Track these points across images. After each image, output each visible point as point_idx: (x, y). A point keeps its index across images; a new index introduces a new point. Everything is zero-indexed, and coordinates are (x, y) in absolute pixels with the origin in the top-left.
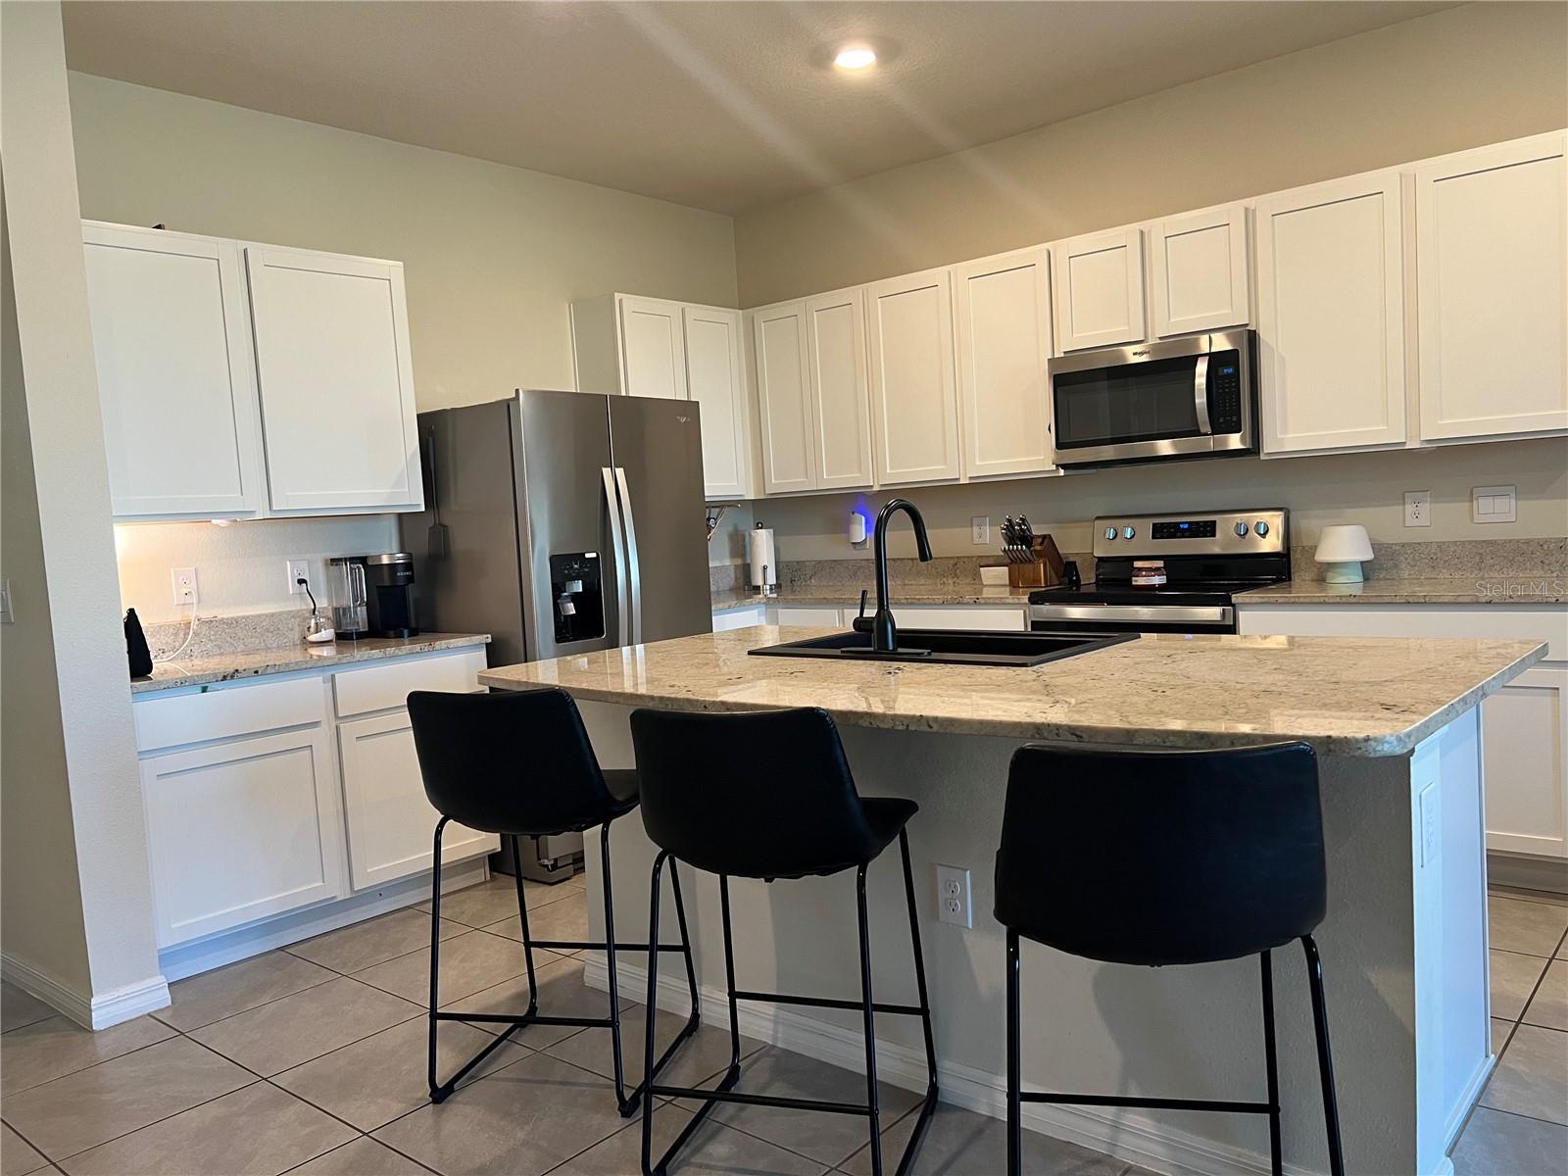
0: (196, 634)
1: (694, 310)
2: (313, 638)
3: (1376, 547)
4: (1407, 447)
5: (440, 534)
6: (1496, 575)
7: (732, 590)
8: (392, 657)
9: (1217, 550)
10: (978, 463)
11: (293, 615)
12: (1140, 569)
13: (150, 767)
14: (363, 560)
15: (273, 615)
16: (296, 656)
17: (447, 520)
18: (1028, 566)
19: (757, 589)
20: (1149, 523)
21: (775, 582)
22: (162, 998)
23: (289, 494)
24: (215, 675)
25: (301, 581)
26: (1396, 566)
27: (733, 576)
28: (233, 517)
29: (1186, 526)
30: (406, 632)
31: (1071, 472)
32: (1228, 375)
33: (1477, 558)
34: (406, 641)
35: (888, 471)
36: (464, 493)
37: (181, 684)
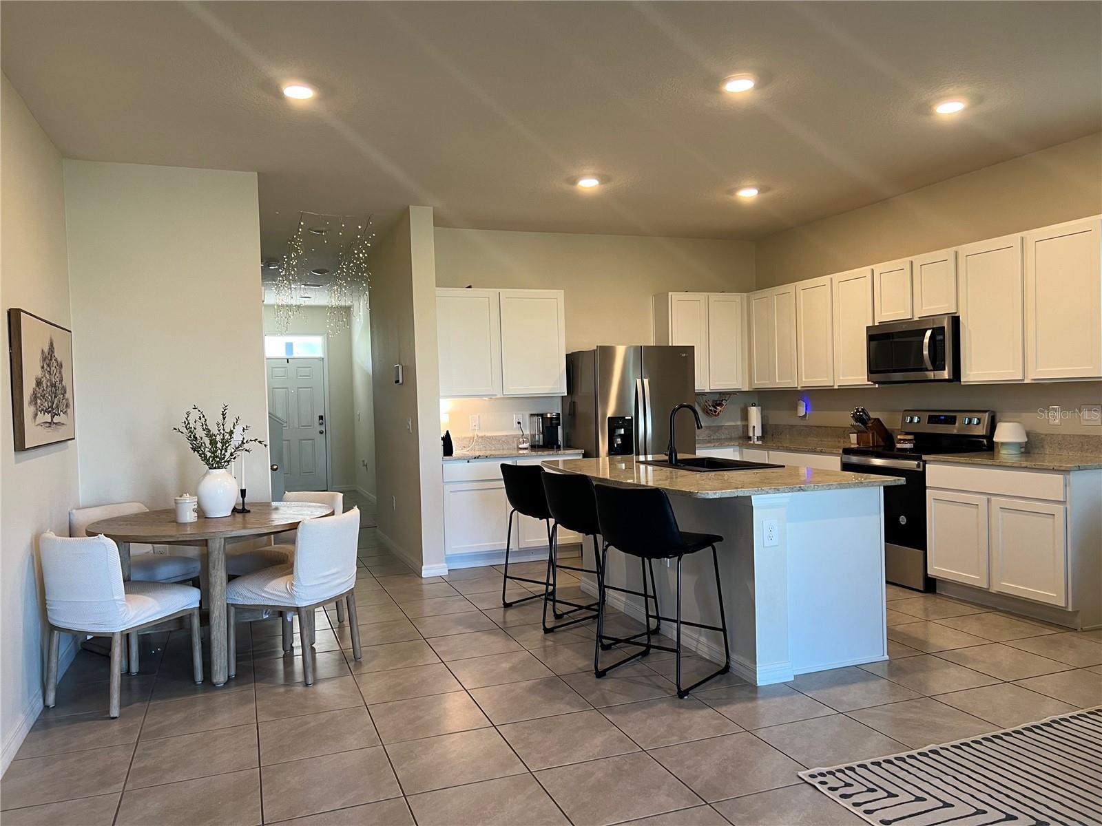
0: (477, 442)
1: (714, 296)
2: (520, 446)
3: (1028, 434)
4: (1025, 382)
5: (573, 405)
6: (1089, 455)
7: (740, 438)
8: (540, 456)
9: (955, 432)
10: (841, 378)
11: (515, 436)
12: (901, 440)
13: (448, 488)
14: (542, 415)
15: (507, 436)
16: (515, 452)
17: (576, 399)
18: (865, 434)
19: (750, 438)
20: (926, 416)
21: (761, 435)
22: (445, 572)
23: (511, 388)
24: (472, 457)
25: (519, 423)
26: (1043, 447)
27: (741, 430)
28: (490, 397)
29: (943, 418)
30: (555, 446)
31: (883, 386)
32: (941, 340)
33: (1080, 446)
34: (562, 452)
35: (804, 380)
36: (584, 386)
37: (460, 459)
